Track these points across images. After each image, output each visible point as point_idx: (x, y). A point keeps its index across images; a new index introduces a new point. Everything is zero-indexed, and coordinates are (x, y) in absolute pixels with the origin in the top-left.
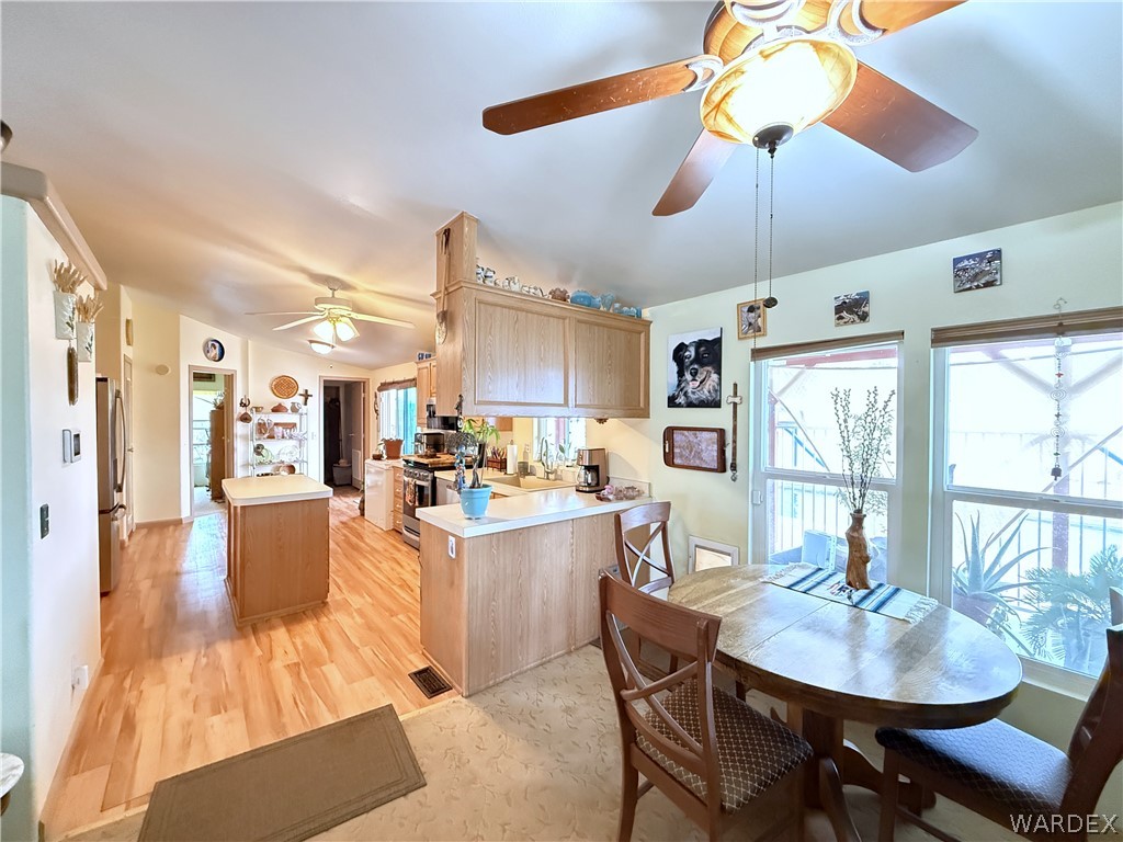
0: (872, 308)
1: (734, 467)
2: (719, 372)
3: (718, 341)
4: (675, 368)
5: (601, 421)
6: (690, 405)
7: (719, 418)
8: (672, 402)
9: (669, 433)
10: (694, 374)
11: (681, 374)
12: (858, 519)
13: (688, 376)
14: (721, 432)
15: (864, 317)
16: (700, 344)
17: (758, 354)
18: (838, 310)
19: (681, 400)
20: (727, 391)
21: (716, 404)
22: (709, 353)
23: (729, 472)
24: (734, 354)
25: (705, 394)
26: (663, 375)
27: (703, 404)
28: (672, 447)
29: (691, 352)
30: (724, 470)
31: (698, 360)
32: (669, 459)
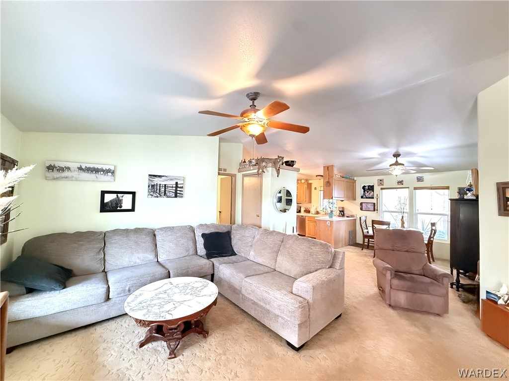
0: (404, 183)
1: (377, 210)
2: (373, 192)
3: (373, 186)
4: (363, 190)
5: (342, 201)
6: (367, 198)
7: (374, 201)
8: (362, 197)
9: (361, 204)
10: (368, 192)
11: (364, 192)
12: (403, 217)
13: (366, 192)
14: (374, 204)
15: (402, 184)
16: (369, 186)
17: (382, 189)
18: (398, 182)
19: (364, 197)
20: (375, 196)
21: (373, 198)
22: (371, 188)
23: (376, 211)
24: (377, 189)
25: (370, 196)
26: (359, 192)
27: (369, 198)
28: (362, 207)
29: (367, 187)
30: (375, 211)
31: (368, 189)
32: (361, 209)
